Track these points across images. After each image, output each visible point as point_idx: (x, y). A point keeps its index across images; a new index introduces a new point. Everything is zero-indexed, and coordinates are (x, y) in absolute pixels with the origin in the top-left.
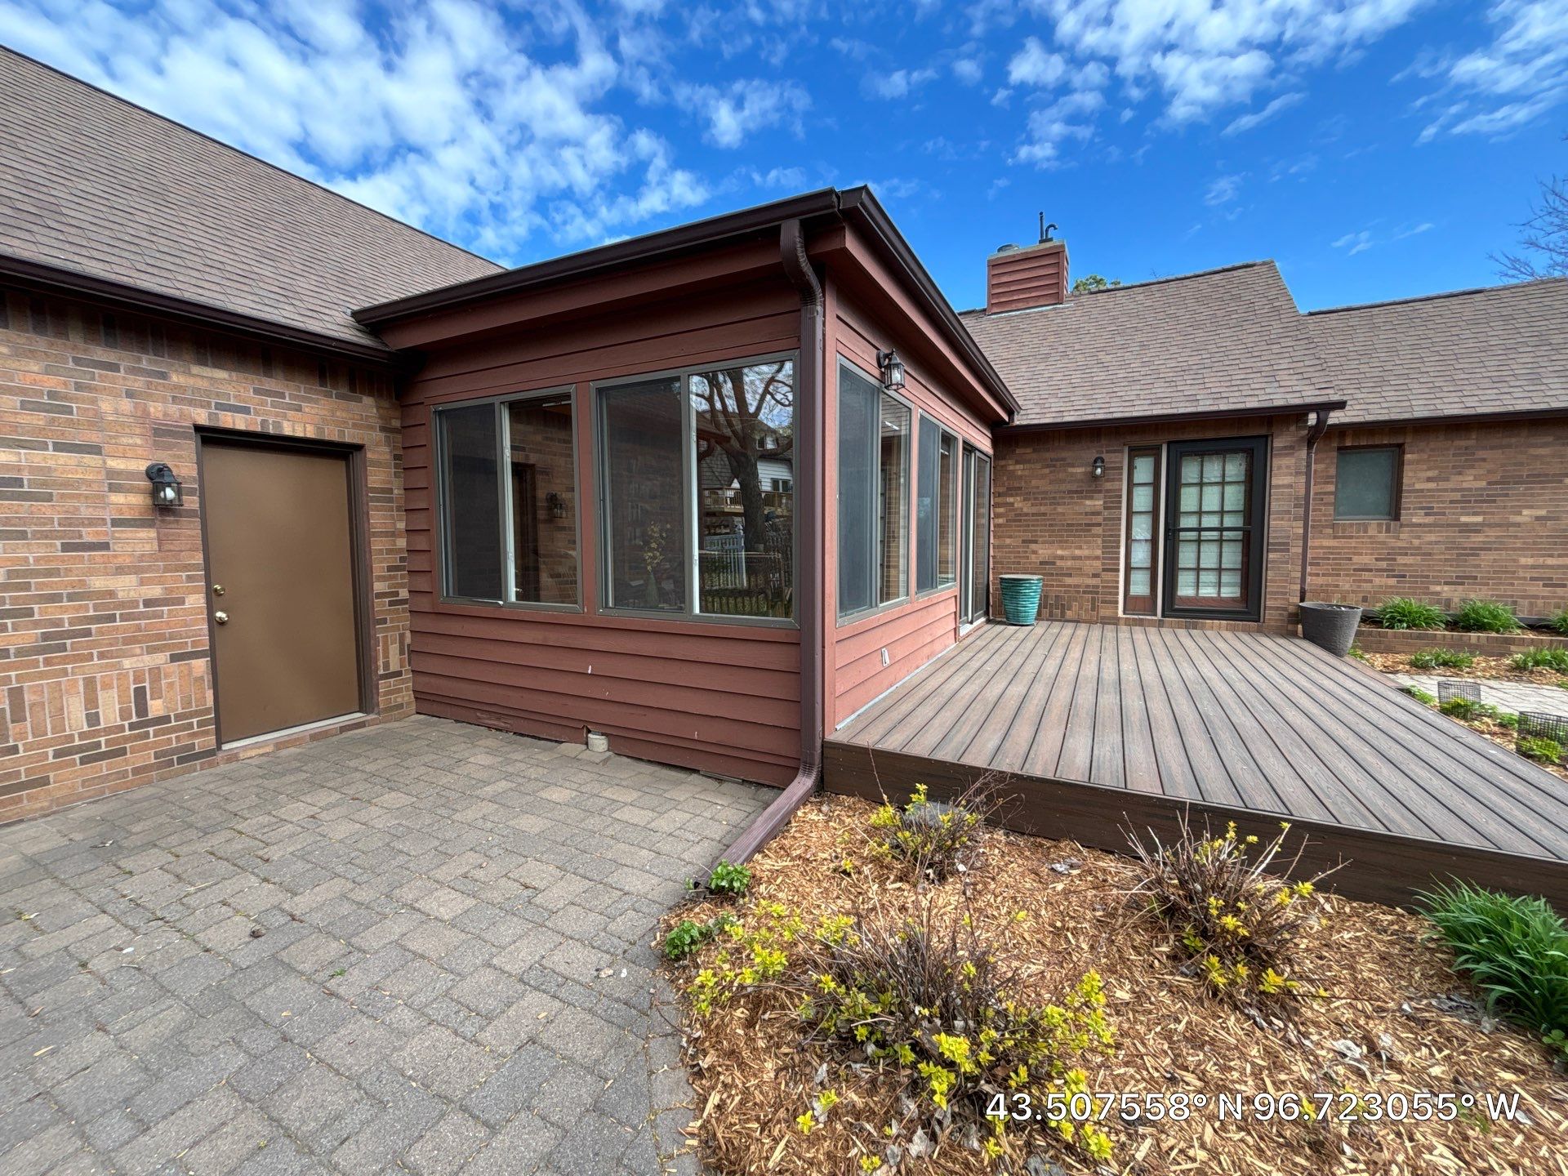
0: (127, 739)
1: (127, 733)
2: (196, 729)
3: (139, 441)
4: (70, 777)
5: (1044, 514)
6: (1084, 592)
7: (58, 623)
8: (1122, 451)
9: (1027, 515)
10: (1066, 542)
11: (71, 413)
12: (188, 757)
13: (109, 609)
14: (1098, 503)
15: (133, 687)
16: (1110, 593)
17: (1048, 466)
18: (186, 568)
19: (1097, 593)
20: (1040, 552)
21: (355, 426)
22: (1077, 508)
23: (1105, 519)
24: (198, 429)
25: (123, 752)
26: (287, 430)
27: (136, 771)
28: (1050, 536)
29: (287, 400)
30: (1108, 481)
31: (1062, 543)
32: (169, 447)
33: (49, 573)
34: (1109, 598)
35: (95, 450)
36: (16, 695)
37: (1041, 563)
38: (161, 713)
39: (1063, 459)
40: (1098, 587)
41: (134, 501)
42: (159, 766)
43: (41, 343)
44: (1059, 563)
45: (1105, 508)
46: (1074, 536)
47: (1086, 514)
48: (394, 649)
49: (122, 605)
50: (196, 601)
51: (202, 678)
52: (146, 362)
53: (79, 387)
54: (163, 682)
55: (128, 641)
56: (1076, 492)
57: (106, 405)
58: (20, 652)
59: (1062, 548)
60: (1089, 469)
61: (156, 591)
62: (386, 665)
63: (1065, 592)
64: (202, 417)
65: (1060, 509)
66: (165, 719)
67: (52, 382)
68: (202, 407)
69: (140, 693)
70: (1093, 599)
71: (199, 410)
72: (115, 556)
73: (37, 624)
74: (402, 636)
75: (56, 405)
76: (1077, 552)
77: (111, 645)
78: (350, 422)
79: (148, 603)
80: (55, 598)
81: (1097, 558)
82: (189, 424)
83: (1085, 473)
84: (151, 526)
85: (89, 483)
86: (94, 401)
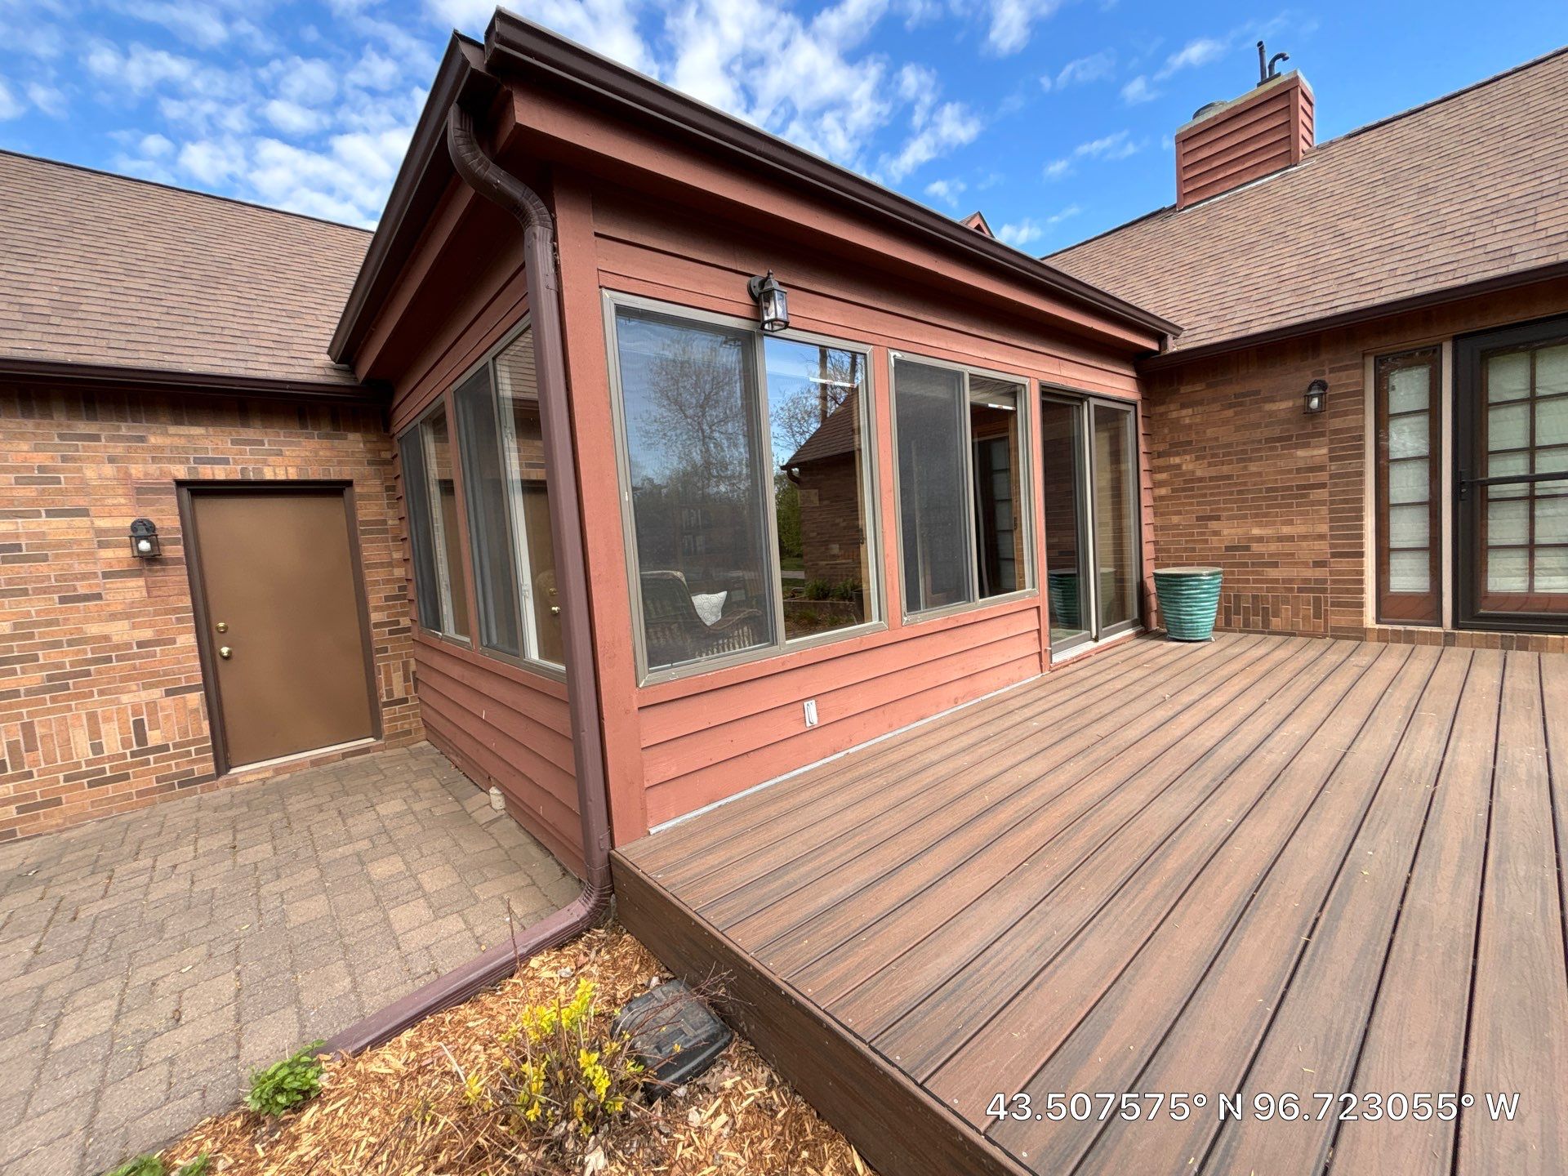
0: (132, 765)
1: (129, 760)
2: (194, 756)
3: (123, 501)
4: (81, 798)
5: (1229, 477)
6: (1300, 590)
7: (61, 665)
8: (1361, 366)
9: (1201, 480)
10: (1266, 515)
11: (60, 483)
12: (188, 781)
13: (106, 653)
14: (1319, 452)
15: (132, 719)
16: (1348, 591)
17: (1230, 406)
18: (176, 611)
19: (1324, 591)
20: (1226, 532)
21: (340, 463)
22: (1281, 464)
23: (1332, 477)
24: (180, 484)
25: (126, 777)
26: (269, 474)
27: (140, 794)
28: (1239, 508)
29: (267, 446)
30: (1335, 415)
31: (1260, 517)
32: (151, 503)
33: (49, 623)
34: (1346, 598)
35: (83, 513)
36: (28, 729)
37: (1228, 548)
38: (160, 743)
39: (1258, 392)
40: (1325, 581)
41: (120, 555)
42: (161, 790)
43: (29, 425)
44: (1256, 547)
45: (1332, 459)
46: (1280, 506)
47: (1299, 470)
48: (397, 679)
49: (117, 647)
50: (188, 640)
51: (197, 710)
52: (125, 429)
53: (64, 459)
54: (160, 714)
55: (124, 679)
56: (1280, 439)
57: (90, 472)
58: (29, 692)
59: (1260, 525)
60: (1301, 402)
61: (147, 634)
62: (390, 693)
63: (1268, 590)
64: (182, 473)
65: (1253, 467)
66: (165, 748)
67: (41, 458)
68: (181, 463)
69: (139, 725)
70: (1317, 600)
71: (178, 466)
72: (108, 605)
73: (42, 667)
74: (406, 665)
75: (45, 477)
76: (1286, 530)
77: (109, 683)
78: (335, 460)
79: (140, 645)
80: (57, 644)
81: (1321, 537)
82: (169, 480)
83: (1293, 410)
84: (139, 576)
85: (79, 542)
86: (80, 470)
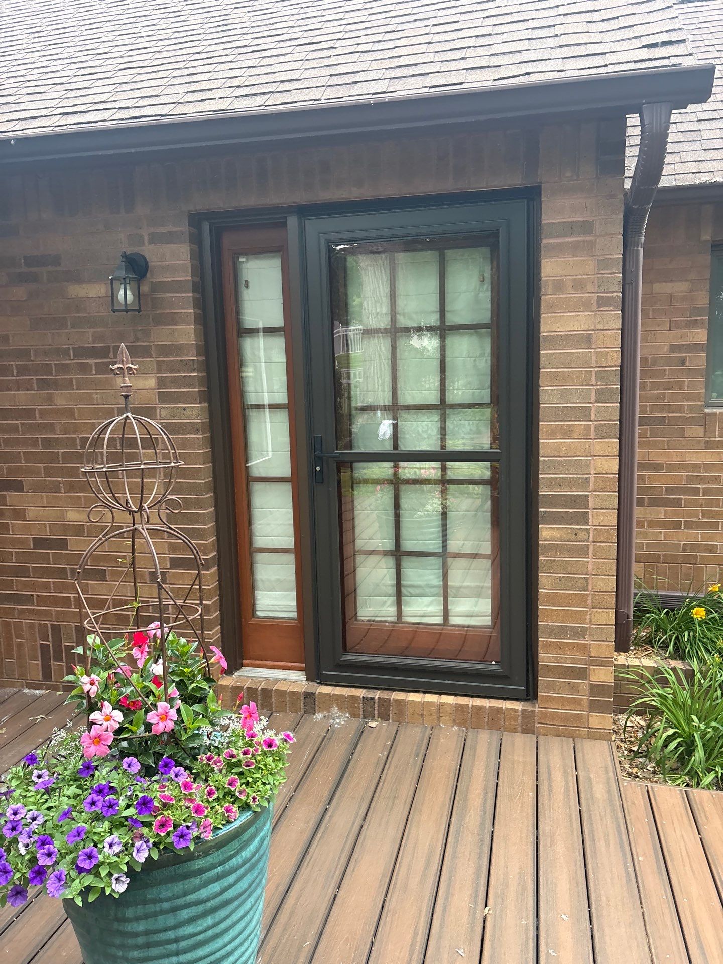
5: (28, 413)
20: (31, 512)
28: (49, 472)
30: (161, 320)
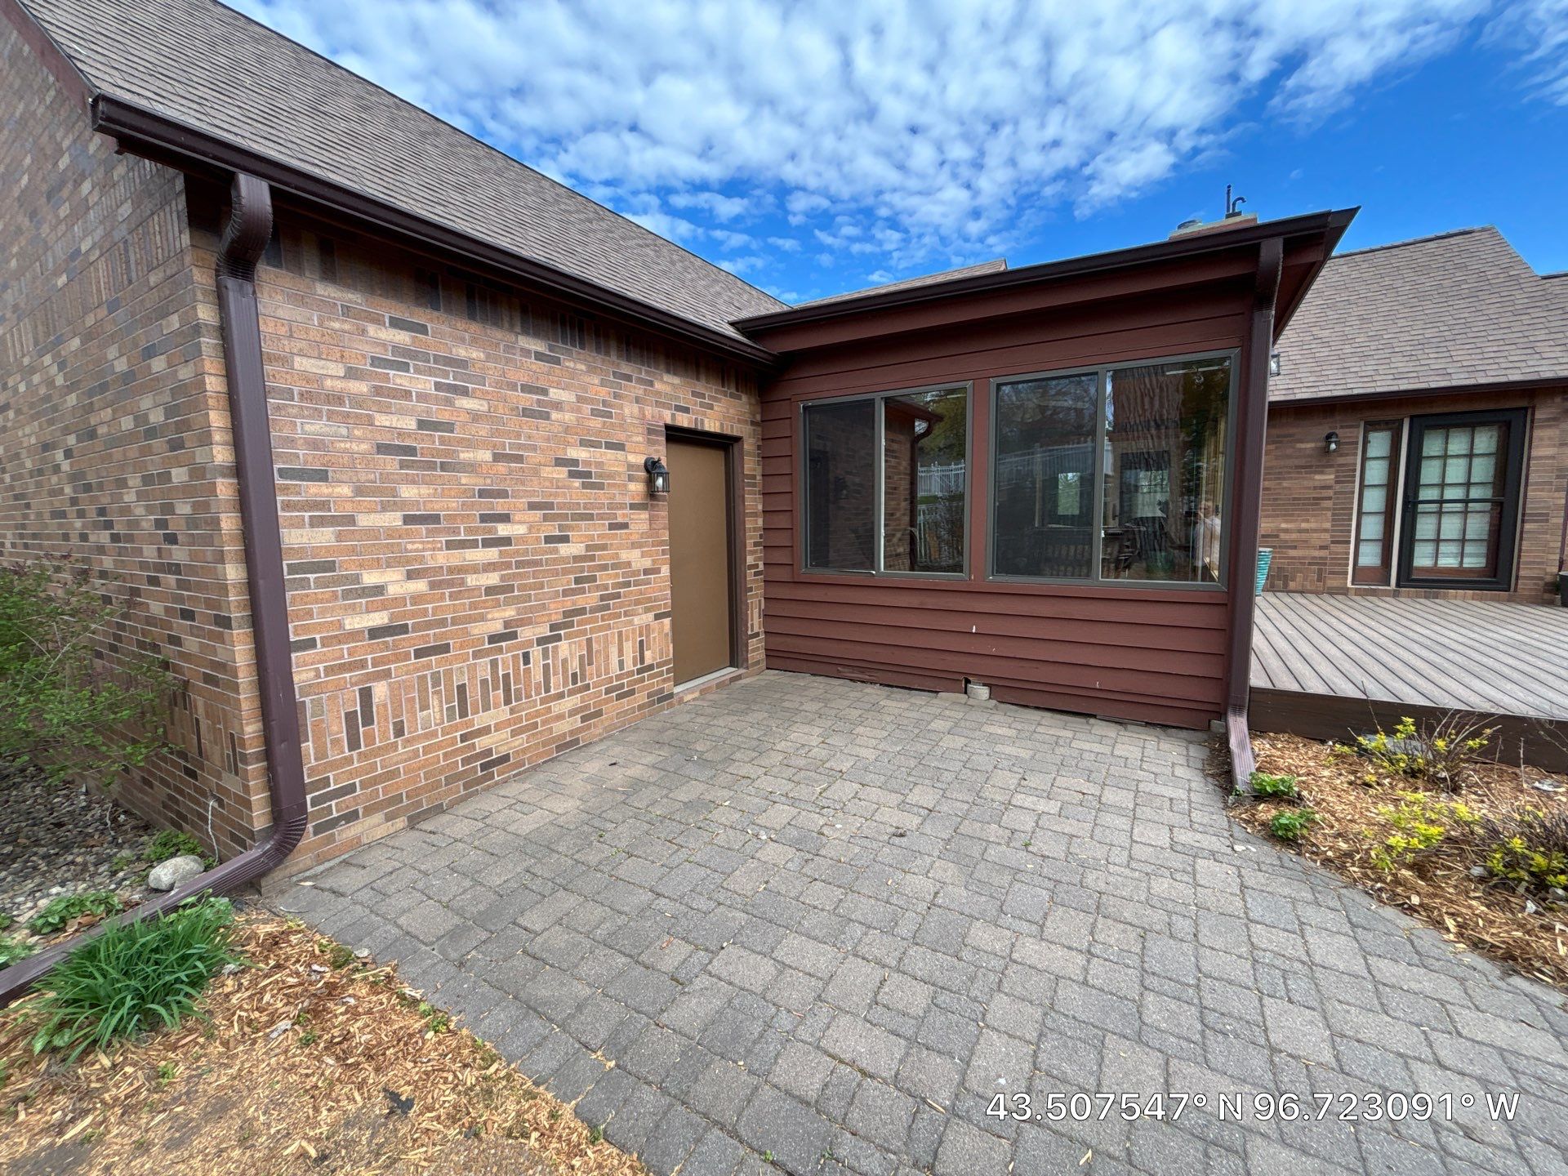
0: (635, 682)
1: (635, 677)
2: (665, 676)
3: (642, 439)
4: (612, 711)
6: (1310, 564)
7: (607, 587)
8: (1358, 426)
11: (612, 418)
12: (661, 698)
13: (629, 577)
14: (1329, 477)
15: (638, 640)
16: (1340, 565)
18: (662, 543)
19: (1325, 564)
21: (739, 421)
22: (1306, 483)
23: (1335, 493)
24: (668, 427)
25: (634, 692)
26: (706, 426)
29: (707, 400)
30: (1341, 455)
31: (1287, 516)
32: (655, 443)
33: (603, 547)
34: (1337, 569)
35: (622, 447)
36: (589, 644)
38: (650, 662)
39: (1290, 436)
40: (1325, 558)
41: (637, 488)
42: (649, 705)
43: (599, 361)
44: (1283, 536)
45: (1337, 482)
47: (1315, 488)
48: (756, 613)
49: (634, 573)
50: (666, 570)
51: (668, 634)
52: (644, 373)
53: (616, 396)
54: (651, 636)
55: (637, 602)
56: (1305, 467)
57: (627, 410)
58: (591, 610)
59: (1287, 522)
60: (1323, 444)
61: (648, 563)
62: (752, 627)
63: (1288, 564)
64: (667, 417)
65: (1285, 484)
66: (652, 667)
67: (604, 393)
68: (669, 409)
69: (641, 645)
70: (1320, 570)
71: (668, 412)
72: (631, 534)
73: (598, 588)
74: (760, 602)
75: (605, 411)
76: (1304, 525)
77: (629, 606)
78: (736, 418)
79: (645, 572)
80: (605, 567)
81: (1326, 531)
83: (1316, 449)
84: (646, 509)
